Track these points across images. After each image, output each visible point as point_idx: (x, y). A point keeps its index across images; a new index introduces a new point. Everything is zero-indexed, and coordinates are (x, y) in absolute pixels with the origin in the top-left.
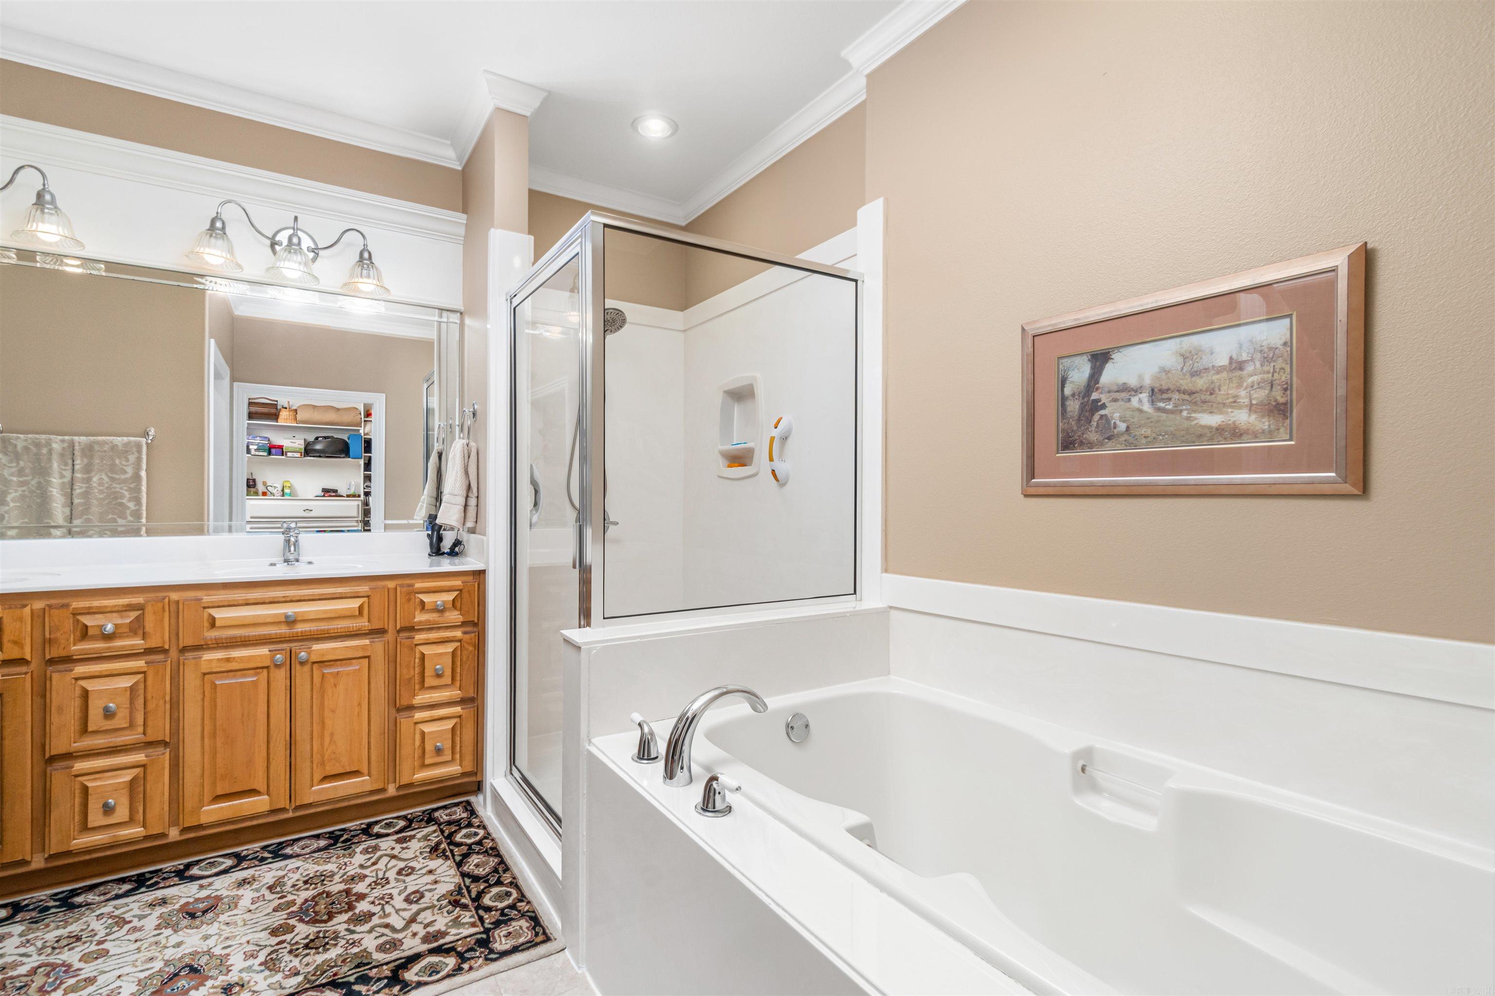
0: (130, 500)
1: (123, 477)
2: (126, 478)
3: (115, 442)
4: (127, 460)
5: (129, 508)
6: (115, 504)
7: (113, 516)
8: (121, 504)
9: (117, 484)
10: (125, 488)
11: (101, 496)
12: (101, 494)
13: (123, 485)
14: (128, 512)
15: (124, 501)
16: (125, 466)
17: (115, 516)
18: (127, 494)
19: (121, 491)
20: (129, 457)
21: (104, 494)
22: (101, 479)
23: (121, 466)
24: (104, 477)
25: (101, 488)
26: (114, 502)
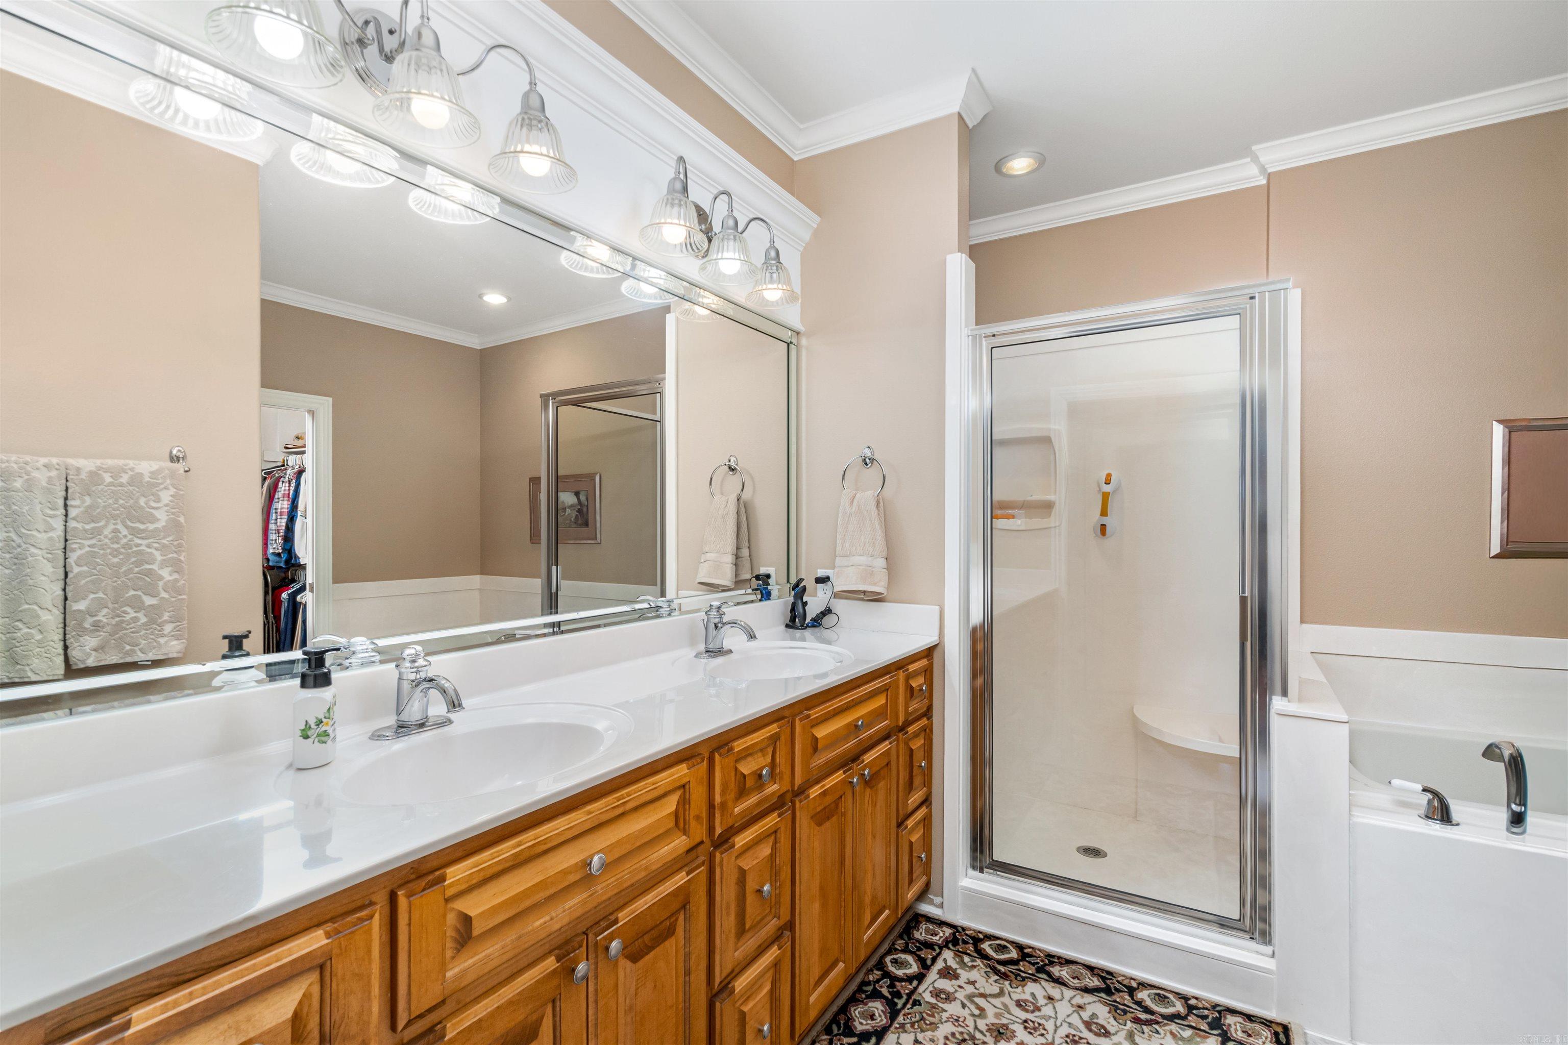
0: (163, 565)
1: (151, 527)
2: (156, 529)
3: (139, 469)
4: (158, 500)
5: (161, 578)
6: (138, 573)
7: (136, 593)
8: (149, 573)
9: (142, 538)
10: (156, 545)
11: (116, 560)
12: (114, 557)
13: (152, 540)
14: (161, 584)
15: (154, 567)
16: (153, 508)
17: (139, 593)
18: (158, 556)
19: (149, 550)
20: (160, 493)
21: (121, 557)
22: (116, 531)
23: (148, 510)
24: (120, 527)
25: (116, 546)
26: (136, 570)
